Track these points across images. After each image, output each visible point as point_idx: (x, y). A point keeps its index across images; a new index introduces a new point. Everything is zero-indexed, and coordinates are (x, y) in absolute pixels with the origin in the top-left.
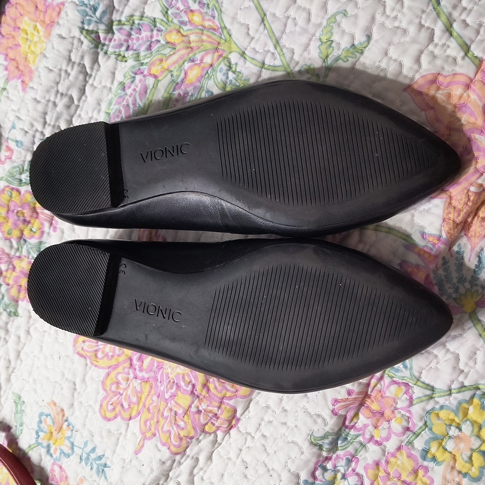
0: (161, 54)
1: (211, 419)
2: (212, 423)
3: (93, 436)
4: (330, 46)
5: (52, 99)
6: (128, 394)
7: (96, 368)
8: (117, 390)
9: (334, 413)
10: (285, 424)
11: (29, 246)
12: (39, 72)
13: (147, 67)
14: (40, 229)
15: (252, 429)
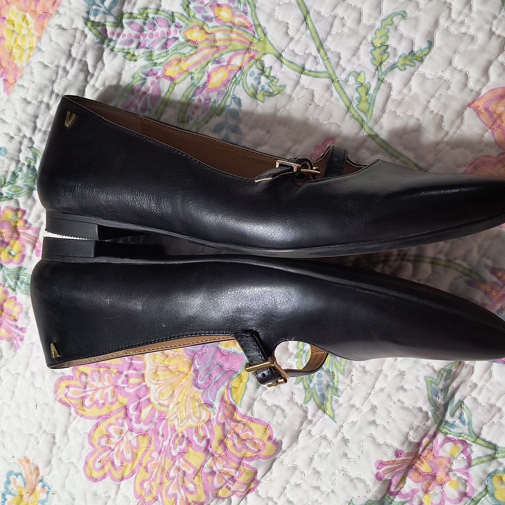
0: (180, 53)
1: (227, 482)
2: (227, 487)
3: (75, 500)
4: (385, 51)
5: (46, 100)
6: (121, 450)
7: (82, 418)
8: (108, 445)
9: (378, 477)
10: (318, 488)
11: (6, 272)
12: (31, 68)
13: (162, 67)
14: (20, 252)
15: (273, 494)
